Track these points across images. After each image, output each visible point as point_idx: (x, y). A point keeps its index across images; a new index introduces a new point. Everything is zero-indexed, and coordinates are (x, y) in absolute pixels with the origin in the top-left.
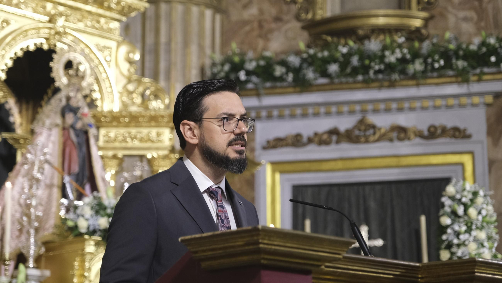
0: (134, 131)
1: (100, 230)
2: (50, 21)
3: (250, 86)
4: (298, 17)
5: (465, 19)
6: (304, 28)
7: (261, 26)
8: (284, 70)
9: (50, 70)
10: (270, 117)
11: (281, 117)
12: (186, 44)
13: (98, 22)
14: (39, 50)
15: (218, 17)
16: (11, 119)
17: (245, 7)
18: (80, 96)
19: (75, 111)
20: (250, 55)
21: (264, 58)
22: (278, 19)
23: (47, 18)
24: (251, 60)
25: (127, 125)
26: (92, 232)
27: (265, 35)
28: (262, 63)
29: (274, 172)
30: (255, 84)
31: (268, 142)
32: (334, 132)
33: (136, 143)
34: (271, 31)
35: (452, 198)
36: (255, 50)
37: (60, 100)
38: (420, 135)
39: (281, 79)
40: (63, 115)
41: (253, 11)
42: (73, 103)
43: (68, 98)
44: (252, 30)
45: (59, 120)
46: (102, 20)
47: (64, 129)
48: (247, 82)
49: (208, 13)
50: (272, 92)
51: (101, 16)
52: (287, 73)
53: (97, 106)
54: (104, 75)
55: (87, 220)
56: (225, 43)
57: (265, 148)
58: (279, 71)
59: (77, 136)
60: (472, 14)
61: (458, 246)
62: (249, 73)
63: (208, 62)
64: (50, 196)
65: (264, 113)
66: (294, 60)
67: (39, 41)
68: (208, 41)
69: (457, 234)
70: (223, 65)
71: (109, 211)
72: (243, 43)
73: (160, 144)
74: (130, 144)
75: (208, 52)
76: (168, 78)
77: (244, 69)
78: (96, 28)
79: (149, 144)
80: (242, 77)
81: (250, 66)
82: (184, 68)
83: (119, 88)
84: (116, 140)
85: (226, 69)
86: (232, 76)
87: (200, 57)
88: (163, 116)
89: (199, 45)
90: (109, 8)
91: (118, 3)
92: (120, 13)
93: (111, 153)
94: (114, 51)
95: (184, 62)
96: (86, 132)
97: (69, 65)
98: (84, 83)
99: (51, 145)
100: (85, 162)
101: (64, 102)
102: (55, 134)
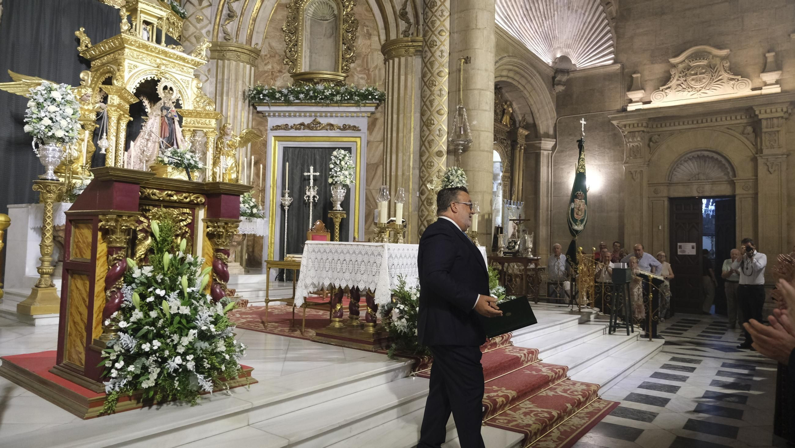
0: (198, 119)
1: (174, 163)
2: (158, 67)
3: (265, 101)
4: (289, 72)
5: (362, 78)
6: (291, 76)
7: (272, 74)
8: (280, 95)
9: (156, 90)
10: (274, 116)
11: (279, 116)
12: (236, 80)
13: (183, 69)
14: (153, 80)
15: (253, 68)
16: (146, 110)
17: (266, 65)
18: (171, 102)
19: (168, 109)
20: (266, 87)
21: (272, 89)
22: (280, 71)
23: (156, 66)
24: (266, 90)
25: (196, 117)
26: (170, 163)
27: (274, 79)
28: (271, 91)
29: (275, 140)
30: (267, 100)
31: (273, 127)
32: (302, 124)
33: (200, 125)
34: (277, 77)
35: (335, 157)
36: (268, 84)
37: (161, 104)
38: (339, 128)
39: (279, 99)
40: (162, 111)
41: (270, 67)
42: (167, 105)
43: (164, 103)
44: (268, 76)
45: (160, 113)
46: (185, 68)
47: (162, 117)
48: (264, 99)
49: (248, 66)
50: (275, 105)
51: (184, 66)
52: (281, 97)
53: (182, 107)
54: (185, 93)
55: (168, 158)
56: (255, 81)
57: (271, 130)
58: (278, 95)
59: (168, 120)
60: (365, 76)
61: (336, 176)
62: (264, 95)
63: (247, 89)
64: (155, 146)
65: (272, 114)
66: (285, 91)
67: (153, 76)
68: (247, 79)
69: (336, 172)
70: (253, 91)
71: (179, 155)
72: (264, 81)
73: (210, 126)
74: (197, 125)
75: (248, 84)
76: (228, 95)
77: (262, 93)
78: (182, 72)
79: (205, 126)
80: (262, 97)
81: (265, 92)
82: (235, 91)
83: (193, 99)
84: (190, 123)
85: (254, 93)
86: (257, 96)
87: (243, 86)
88: (211, 114)
89: (243, 81)
90: (188, 62)
91: (192, 60)
92: (193, 65)
93: (188, 129)
94: (190, 82)
95: (235, 88)
96: (173, 119)
97: (165, 88)
98: (173, 97)
99: (155, 124)
100: (172, 132)
101: (163, 105)
102: (158, 119)
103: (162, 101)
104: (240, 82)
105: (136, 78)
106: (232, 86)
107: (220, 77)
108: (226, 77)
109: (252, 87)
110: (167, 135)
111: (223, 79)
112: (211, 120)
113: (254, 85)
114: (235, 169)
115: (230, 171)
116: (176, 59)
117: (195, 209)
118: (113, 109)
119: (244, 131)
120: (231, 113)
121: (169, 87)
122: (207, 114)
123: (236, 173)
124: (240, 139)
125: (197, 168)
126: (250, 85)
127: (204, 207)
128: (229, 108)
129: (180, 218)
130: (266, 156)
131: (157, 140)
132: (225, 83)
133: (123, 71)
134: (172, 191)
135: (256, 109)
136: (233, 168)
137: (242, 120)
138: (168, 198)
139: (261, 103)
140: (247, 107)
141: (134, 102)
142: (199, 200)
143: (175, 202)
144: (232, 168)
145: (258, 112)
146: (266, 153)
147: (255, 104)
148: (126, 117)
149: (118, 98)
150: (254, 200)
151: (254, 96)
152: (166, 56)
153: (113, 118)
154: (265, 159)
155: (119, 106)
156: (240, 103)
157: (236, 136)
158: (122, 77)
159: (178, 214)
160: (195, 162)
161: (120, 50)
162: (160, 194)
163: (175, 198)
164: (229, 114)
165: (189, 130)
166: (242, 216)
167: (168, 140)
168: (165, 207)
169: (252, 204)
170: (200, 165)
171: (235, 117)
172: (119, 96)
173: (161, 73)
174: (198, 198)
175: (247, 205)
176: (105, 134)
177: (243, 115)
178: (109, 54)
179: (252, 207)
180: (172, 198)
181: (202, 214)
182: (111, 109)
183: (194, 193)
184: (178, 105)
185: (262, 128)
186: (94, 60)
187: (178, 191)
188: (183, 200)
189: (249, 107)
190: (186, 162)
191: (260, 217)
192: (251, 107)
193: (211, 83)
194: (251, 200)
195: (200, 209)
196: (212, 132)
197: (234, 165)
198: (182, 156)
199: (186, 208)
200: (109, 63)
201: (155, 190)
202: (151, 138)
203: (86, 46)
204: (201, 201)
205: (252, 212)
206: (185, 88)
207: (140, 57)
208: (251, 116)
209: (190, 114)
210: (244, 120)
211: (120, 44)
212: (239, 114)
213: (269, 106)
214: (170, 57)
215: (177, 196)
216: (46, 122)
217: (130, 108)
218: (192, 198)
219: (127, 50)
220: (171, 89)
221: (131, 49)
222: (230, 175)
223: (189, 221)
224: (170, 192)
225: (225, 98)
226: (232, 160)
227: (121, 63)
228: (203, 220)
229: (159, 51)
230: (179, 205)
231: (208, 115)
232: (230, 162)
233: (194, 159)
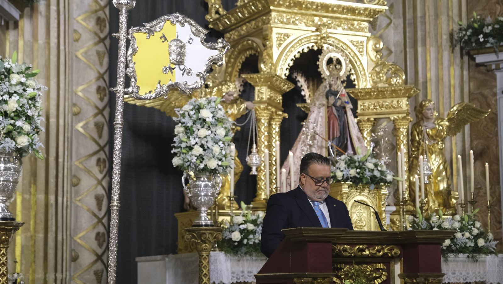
0: (381, 101)
1: (351, 178)
2: (317, 30)
3: (488, 45)
9: (318, 66)
12: (437, 16)
13: (353, 25)
14: (311, 51)
16: (303, 93)
18: (339, 82)
19: (335, 93)
20: (489, 20)
21: (498, 22)
23: (314, 29)
24: (488, 25)
25: (377, 97)
26: (345, 179)
28: (497, 26)
30: (492, 44)
33: (384, 110)
36: (492, 14)
37: (326, 87)
40: (327, 98)
42: (334, 88)
43: (330, 86)
45: (325, 102)
46: (356, 23)
47: (328, 107)
48: (486, 42)
51: (354, 20)
53: (355, 85)
54: (358, 63)
55: (342, 171)
56: (469, 12)
59: (338, 111)
62: (486, 36)
63: (456, 28)
67: (310, 45)
68: (455, 11)
70: (466, 30)
71: (357, 164)
72: (484, 9)
73: (400, 110)
74: (379, 110)
75: (456, 19)
76: (424, 44)
77: (482, 33)
78: (351, 30)
79: (392, 110)
80: (482, 40)
81: (487, 30)
82: (436, 35)
83: (370, 70)
84: (369, 108)
85: (468, 33)
86: (473, 40)
87: (448, 25)
88: (400, 90)
89: (448, 16)
90: (359, 14)
91: (366, 9)
92: (367, 16)
93: (366, 118)
94: (365, 44)
95: (436, 30)
96: (344, 108)
97: (330, 61)
98: (342, 73)
99: (320, 119)
100: (345, 128)
101: (328, 88)
102: (323, 112)
103: (326, 83)
104: (444, 18)
105: (288, 54)
106: (430, 27)
107: (409, 15)
108: (419, 14)
109: (464, 23)
110: (337, 134)
111: (415, 18)
112: (400, 99)
113: (468, 19)
114: (444, 173)
115: (436, 177)
116: (342, 13)
117: (389, 263)
118: (262, 106)
119: (455, 108)
120: (431, 75)
121: (334, 60)
122: (394, 91)
123: (446, 180)
124: (447, 123)
125: (385, 182)
126: (461, 19)
127: (400, 260)
128: (428, 67)
129: (374, 275)
130: (497, 141)
131: (324, 144)
132: (419, 24)
133: (271, 47)
134: (363, 244)
135: (474, 59)
136: (441, 172)
137: (452, 82)
138: (360, 253)
139: (481, 49)
140: (458, 60)
141: (288, 90)
142: (393, 252)
143: (367, 256)
144: (439, 173)
145: (479, 65)
146: (497, 134)
147: (472, 52)
148: (280, 115)
149: (268, 90)
150: (478, 224)
151: (469, 39)
152: (327, 11)
153: (263, 121)
154: (497, 146)
155: (270, 102)
156: (446, 55)
157: (443, 120)
158: (270, 56)
159: (371, 271)
160: (382, 172)
161: (264, 15)
162: (351, 249)
163: (367, 252)
164: (428, 75)
165: (368, 120)
166: (461, 252)
167: (339, 142)
168: (358, 264)
169: (475, 232)
170: (389, 177)
171: (439, 79)
172: (269, 87)
173: (322, 38)
174: (391, 250)
175: (467, 235)
176: (254, 146)
177: (452, 73)
178: (249, 22)
179: (476, 237)
180: (364, 253)
181: (398, 268)
182: (260, 107)
183: (388, 245)
184: (349, 83)
185: (486, 92)
186: (229, 32)
187: (370, 245)
188: (375, 254)
189: (462, 57)
190: (368, 174)
191: (491, 253)
192: (466, 58)
193: (396, 28)
194: (474, 225)
195: (396, 263)
196: (404, 118)
197: (441, 167)
198: (361, 166)
199: (380, 263)
200: (249, 35)
201: (346, 246)
202: (316, 142)
203: (217, 12)
204: (395, 253)
205: (476, 244)
206: (358, 54)
207: (292, 20)
208: (466, 73)
209: (368, 94)
210: (455, 82)
211: (263, 6)
212: (445, 72)
213: (495, 52)
214: (333, 12)
215: (369, 250)
216: (198, 151)
217: (283, 99)
218: (386, 251)
219: (273, 14)
220: (339, 62)
221: (278, 11)
222: (437, 184)
223: (384, 278)
224: (361, 247)
225: (420, 49)
226: (437, 159)
227: (267, 35)
228: (399, 276)
229: (317, 6)
230: (372, 260)
231: (395, 93)
232: (435, 162)
233: (379, 169)
